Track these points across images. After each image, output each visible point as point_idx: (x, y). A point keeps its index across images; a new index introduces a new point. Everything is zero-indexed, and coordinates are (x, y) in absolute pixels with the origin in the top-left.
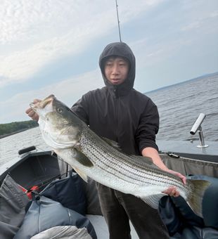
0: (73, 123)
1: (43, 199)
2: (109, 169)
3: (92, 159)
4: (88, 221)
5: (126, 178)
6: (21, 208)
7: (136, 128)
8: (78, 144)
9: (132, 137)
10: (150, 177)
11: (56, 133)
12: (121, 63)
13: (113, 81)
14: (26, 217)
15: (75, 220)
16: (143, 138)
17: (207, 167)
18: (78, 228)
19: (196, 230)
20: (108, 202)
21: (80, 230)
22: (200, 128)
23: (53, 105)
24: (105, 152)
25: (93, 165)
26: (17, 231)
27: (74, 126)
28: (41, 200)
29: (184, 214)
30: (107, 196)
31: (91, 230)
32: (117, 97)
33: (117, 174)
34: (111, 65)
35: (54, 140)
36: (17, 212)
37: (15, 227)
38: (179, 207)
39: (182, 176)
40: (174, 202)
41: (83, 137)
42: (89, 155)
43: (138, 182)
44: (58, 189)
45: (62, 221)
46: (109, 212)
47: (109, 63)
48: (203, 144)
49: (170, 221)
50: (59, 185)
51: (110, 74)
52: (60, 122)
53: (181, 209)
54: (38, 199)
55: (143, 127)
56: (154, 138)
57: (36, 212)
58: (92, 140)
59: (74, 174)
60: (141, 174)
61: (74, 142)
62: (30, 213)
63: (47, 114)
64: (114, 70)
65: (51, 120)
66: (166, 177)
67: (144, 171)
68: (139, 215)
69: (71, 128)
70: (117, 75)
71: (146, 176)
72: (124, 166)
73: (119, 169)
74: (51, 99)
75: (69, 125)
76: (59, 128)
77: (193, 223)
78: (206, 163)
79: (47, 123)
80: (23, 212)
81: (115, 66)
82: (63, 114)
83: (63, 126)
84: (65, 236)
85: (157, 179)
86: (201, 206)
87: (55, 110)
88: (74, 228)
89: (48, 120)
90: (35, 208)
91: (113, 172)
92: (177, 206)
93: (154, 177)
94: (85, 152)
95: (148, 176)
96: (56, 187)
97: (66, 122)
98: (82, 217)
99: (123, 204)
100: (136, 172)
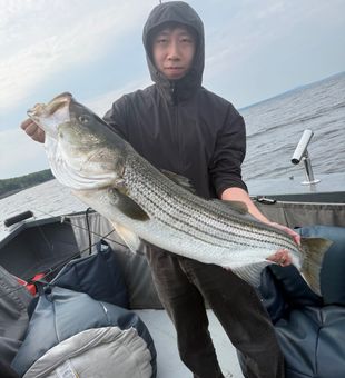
0: (108, 143)
1: (56, 292)
2: (178, 225)
3: (147, 207)
4: (136, 318)
5: (209, 238)
6: (20, 310)
7: (210, 155)
8: (121, 181)
9: (204, 172)
10: (248, 235)
11: (79, 160)
12: (184, 38)
13: (169, 72)
14: (31, 323)
15: (116, 318)
16: (222, 172)
17: (322, 212)
18: (122, 329)
19: (311, 311)
20: (170, 282)
21: (126, 331)
22: (305, 153)
23: (71, 110)
24: (169, 195)
25: (148, 218)
26: (19, 346)
27: (111, 148)
28: (54, 293)
29: (290, 289)
30: (166, 273)
31: (142, 331)
32: (176, 103)
33: (193, 231)
34: (166, 42)
35: (74, 172)
36: (14, 318)
37: (14, 340)
38: (282, 280)
39: (294, 233)
40: (274, 272)
41: (128, 168)
42: (141, 201)
43: (228, 244)
44: (80, 273)
45: (95, 320)
46: (173, 299)
47: (162, 38)
48: (311, 179)
49: (271, 301)
50: (82, 267)
51: (164, 58)
52: (84, 140)
53: (286, 282)
54: (48, 291)
55: (222, 153)
56: (238, 173)
57: (47, 312)
58: (145, 173)
59: (104, 247)
60: (234, 231)
61: (113, 175)
62: (37, 315)
63: (60, 126)
64: (172, 52)
65: (67, 136)
66: (273, 234)
67: (238, 226)
68: (224, 296)
69: (106, 151)
70: (177, 60)
71: (242, 233)
72: (203, 218)
73: (195, 224)
74: (65, 100)
75: (102, 145)
76: (83, 149)
77: (307, 302)
78: (321, 207)
79: (60, 143)
80: (25, 316)
81: (173, 43)
82: (89, 127)
83: (91, 146)
84: (102, 343)
85: (260, 237)
86: (318, 278)
87: (74, 119)
88: (115, 329)
89: (62, 136)
90: (45, 307)
91: (186, 228)
92: (279, 277)
93: (256, 234)
94: (133, 194)
95: (245, 234)
96: (76, 270)
97: (96, 140)
98: (125, 312)
99: (196, 282)
100: (224, 228)
